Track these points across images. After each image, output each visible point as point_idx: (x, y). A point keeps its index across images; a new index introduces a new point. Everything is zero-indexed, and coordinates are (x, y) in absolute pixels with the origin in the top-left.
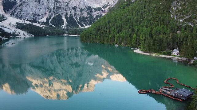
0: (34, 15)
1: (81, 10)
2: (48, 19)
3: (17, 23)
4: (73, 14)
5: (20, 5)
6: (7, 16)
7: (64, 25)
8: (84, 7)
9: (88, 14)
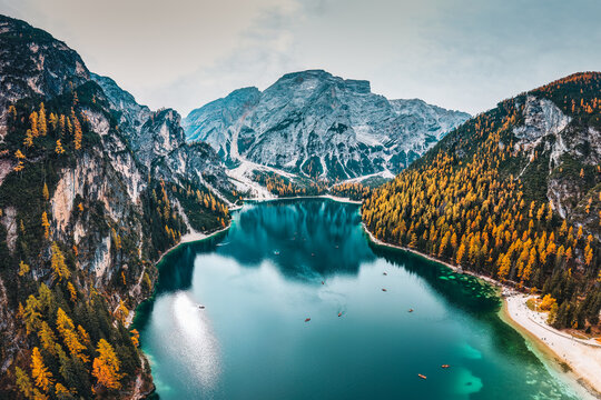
0: (279, 156)
1: (351, 150)
2: (298, 163)
3: (254, 171)
4: (338, 156)
5: (260, 142)
6: (242, 159)
7: (324, 174)
8: (355, 145)
9: (362, 156)
